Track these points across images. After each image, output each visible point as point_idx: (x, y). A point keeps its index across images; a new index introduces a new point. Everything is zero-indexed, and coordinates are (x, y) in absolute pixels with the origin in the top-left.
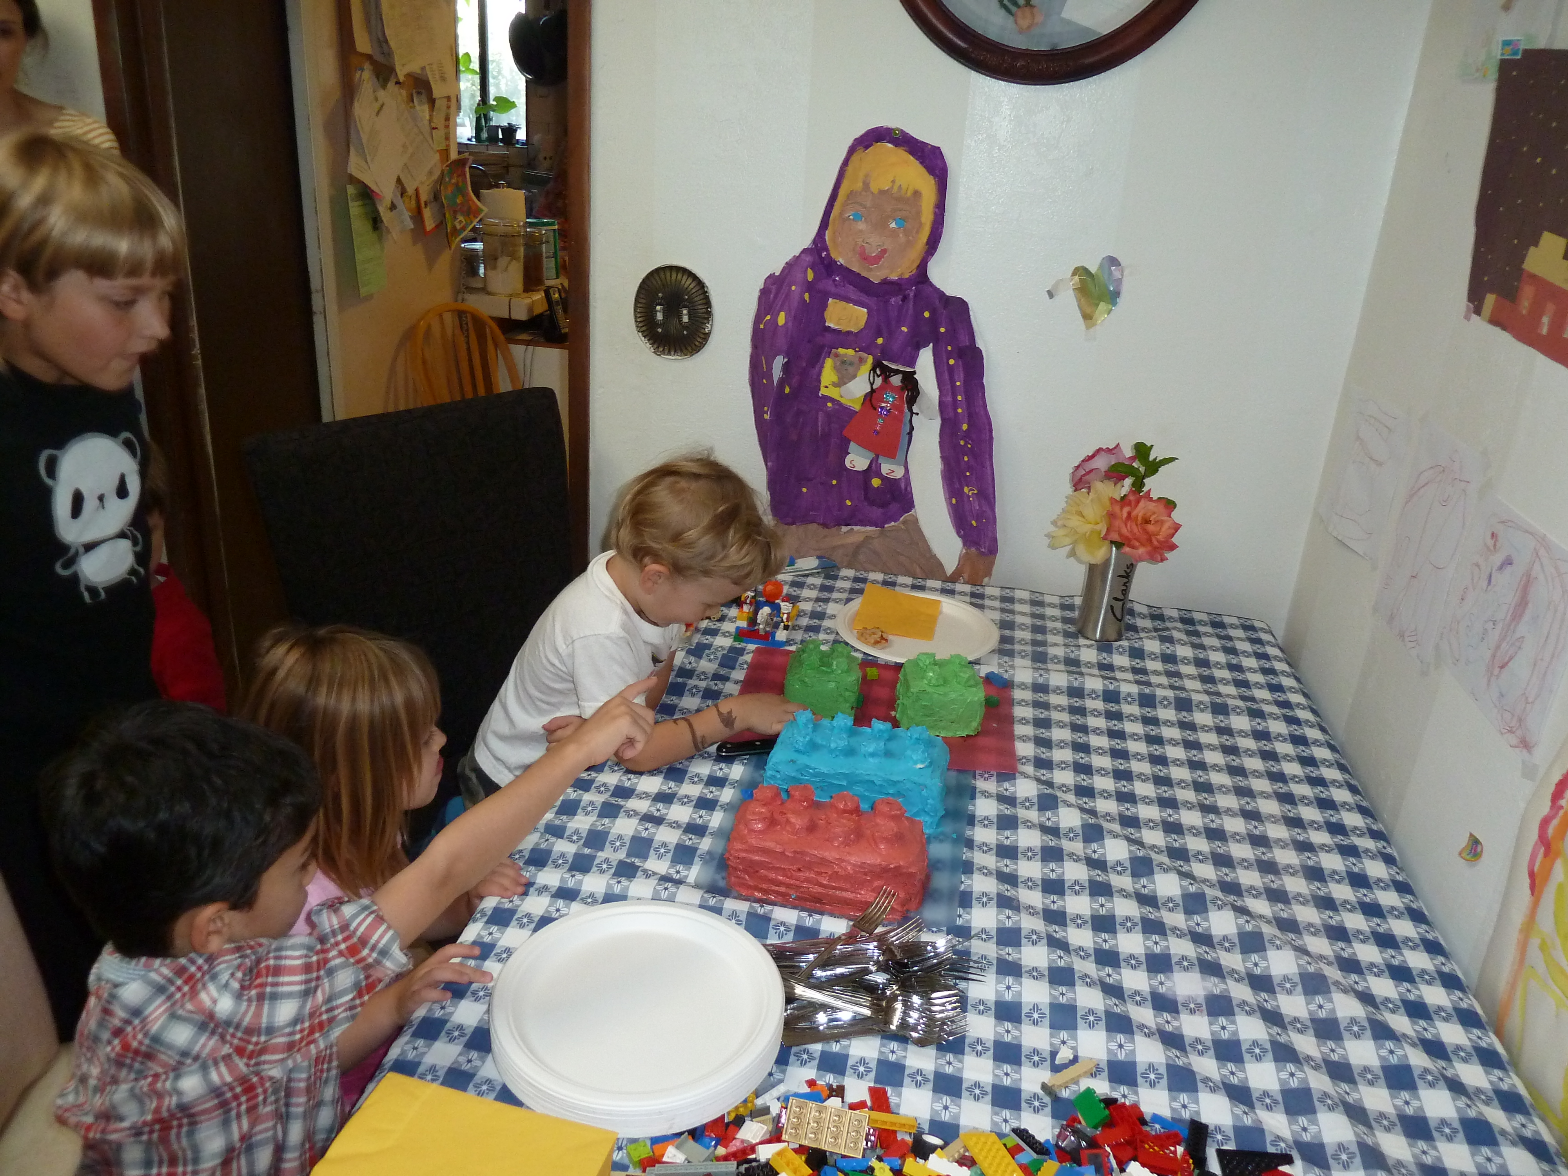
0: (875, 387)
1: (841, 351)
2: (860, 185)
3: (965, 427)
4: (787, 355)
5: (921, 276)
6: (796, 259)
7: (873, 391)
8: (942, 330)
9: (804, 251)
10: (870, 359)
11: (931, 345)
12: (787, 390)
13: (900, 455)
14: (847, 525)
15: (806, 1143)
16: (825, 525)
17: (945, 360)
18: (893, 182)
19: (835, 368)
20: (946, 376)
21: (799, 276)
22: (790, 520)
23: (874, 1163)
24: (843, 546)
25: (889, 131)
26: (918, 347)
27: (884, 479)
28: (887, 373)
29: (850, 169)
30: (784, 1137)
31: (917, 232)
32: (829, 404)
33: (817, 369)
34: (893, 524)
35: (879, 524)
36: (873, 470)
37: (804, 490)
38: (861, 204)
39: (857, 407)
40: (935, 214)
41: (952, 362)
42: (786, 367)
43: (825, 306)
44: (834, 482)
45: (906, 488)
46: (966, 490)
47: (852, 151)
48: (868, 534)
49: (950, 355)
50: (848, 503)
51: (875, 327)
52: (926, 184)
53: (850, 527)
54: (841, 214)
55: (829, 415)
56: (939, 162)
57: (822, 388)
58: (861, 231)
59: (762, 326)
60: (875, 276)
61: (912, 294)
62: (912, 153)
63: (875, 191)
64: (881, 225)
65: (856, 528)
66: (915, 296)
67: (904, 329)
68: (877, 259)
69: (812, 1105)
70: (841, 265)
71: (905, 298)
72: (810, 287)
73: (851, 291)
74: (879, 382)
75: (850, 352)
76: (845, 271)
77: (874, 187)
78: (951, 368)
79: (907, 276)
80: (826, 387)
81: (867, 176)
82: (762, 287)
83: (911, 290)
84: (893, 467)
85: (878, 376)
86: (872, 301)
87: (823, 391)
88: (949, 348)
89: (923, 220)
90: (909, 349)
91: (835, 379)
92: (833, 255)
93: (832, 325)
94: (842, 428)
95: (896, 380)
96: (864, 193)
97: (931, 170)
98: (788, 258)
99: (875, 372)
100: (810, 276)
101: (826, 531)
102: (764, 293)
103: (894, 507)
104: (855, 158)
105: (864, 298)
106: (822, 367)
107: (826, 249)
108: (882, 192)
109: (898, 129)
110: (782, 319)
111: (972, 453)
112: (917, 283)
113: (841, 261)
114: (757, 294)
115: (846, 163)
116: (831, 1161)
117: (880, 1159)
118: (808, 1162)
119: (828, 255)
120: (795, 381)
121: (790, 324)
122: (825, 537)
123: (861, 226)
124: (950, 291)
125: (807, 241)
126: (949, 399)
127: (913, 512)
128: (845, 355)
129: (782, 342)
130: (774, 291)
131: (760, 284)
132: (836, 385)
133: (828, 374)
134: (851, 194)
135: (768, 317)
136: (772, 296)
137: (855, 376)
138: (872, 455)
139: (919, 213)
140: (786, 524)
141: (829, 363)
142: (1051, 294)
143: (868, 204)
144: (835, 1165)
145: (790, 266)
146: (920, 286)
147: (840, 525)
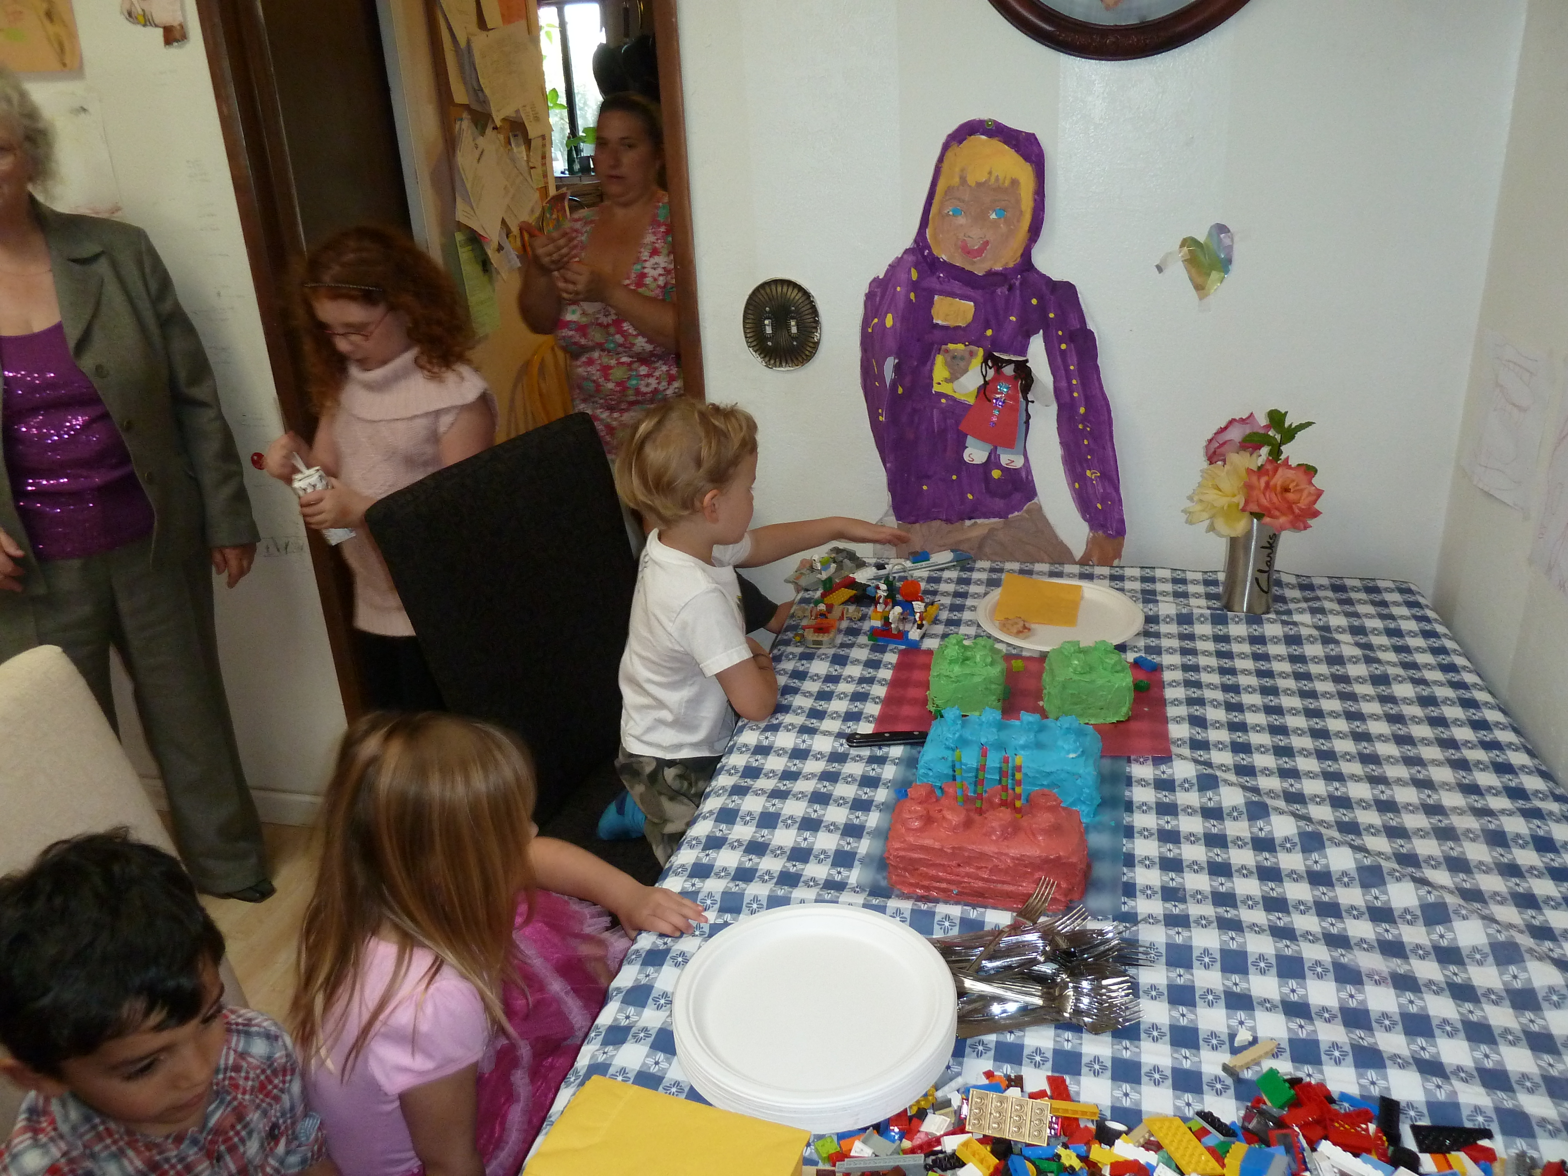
0: (987, 379)
1: (951, 346)
2: (957, 180)
3: (1082, 410)
4: (897, 356)
5: (1026, 263)
6: (899, 261)
7: (986, 383)
8: (1052, 315)
9: (907, 251)
10: (981, 352)
11: (1041, 331)
12: (900, 390)
13: (1019, 445)
14: (970, 519)
15: (989, 1133)
16: (948, 521)
17: (1057, 346)
18: (990, 173)
19: (946, 364)
20: (1059, 360)
21: (903, 276)
22: (913, 518)
23: (1060, 1150)
24: (969, 540)
25: (981, 123)
26: (1028, 336)
27: (1005, 470)
28: (998, 364)
29: (945, 165)
30: (968, 1128)
31: (1018, 221)
32: (943, 401)
33: (928, 367)
34: (1016, 513)
35: (1002, 514)
36: (992, 462)
37: (925, 488)
38: (959, 199)
39: (971, 401)
40: (1035, 200)
41: (1063, 346)
42: (897, 368)
43: (931, 303)
44: (954, 477)
45: (1027, 478)
46: (1088, 473)
47: (946, 147)
48: (992, 526)
49: (1061, 340)
50: (970, 497)
51: (983, 319)
52: (1023, 172)
53: (973, 521)
54: (940, 212)
55: (943, 411)
56: (1035, 148)
57: (935, 385)
58: (962, 225)
59: (870, 330)
60: (979, 269)
61: (1017, 283)
62: (1006, 142)
63: (973, 184)
64: (981, 217)
65: (979, 521)
66: (1021, 284)
67: (1013, 318)
68: (980, 252)
69: (993, 1095)
70: (945, 261)
71: (1011, 288)
72: (914, 286)
73: (956, 286)
74: (991, 373)
75: (960, 346)
76: (949, 267)
77: (971, 181)
78: (1063, 352)
79: (1011, 265)
80: (939, 384)
81: (962, 170)
82: (867, 291)
83: (1017, 279)
84: (1012, 457)
85: (990, 368)
86: (978, 294)
87: (936, 388)
88: (1060, 333)
89: (1023, 208)
90: (1020, 338)
91: (946, 374)
92: (935, 252)
93: (940, 322)
94: (958, 423)
95: (1009, 370)
96: (961, 188)
97: (1027, 158)
98: (890, 260)
99: (987, 364)
100: (914, 275)
101: (950, 527)
102: (870, 297)
103: (1017, 496)
104: (949, 154)
105: (970, 292)
106: (933, 364)
107: (929, 248)
108: (979, 185)
109: (990, 120)
110: (889, 321)
111: (1093, 436)
112: (1021, 272)
113: (944, 257)
114: (862, 299)
115: (941, 160)
116: (1016, 1150)
117: (1066, 1146)
118: (993, 1152)
119: (931, 253)
120: (908, 380)
121: (898, 325)
122: (949, 532)
123: (962, 220)
124: (1056, 276)
125: (908, 241)
126: (1063, 384)
127: (1036, 500)
128: (955, 350)
129: (891, 343)
130: (879, 294)
131: (865, 289)
132: (947, 381)
133: (940, 371)
134: (949, 190)
135: (876, 320)
136: (878, 299)
137: (966, 371)
138: (989, 447)
139: (1018, 201)
140: (910, 523)
141: (939, 359)
142: (1160, 269)
143: (967, 197)
144: (1021, 1154)
145: (893, 268)
146: (1025, 274)
147: (963, 519)
